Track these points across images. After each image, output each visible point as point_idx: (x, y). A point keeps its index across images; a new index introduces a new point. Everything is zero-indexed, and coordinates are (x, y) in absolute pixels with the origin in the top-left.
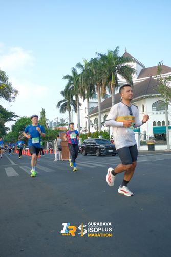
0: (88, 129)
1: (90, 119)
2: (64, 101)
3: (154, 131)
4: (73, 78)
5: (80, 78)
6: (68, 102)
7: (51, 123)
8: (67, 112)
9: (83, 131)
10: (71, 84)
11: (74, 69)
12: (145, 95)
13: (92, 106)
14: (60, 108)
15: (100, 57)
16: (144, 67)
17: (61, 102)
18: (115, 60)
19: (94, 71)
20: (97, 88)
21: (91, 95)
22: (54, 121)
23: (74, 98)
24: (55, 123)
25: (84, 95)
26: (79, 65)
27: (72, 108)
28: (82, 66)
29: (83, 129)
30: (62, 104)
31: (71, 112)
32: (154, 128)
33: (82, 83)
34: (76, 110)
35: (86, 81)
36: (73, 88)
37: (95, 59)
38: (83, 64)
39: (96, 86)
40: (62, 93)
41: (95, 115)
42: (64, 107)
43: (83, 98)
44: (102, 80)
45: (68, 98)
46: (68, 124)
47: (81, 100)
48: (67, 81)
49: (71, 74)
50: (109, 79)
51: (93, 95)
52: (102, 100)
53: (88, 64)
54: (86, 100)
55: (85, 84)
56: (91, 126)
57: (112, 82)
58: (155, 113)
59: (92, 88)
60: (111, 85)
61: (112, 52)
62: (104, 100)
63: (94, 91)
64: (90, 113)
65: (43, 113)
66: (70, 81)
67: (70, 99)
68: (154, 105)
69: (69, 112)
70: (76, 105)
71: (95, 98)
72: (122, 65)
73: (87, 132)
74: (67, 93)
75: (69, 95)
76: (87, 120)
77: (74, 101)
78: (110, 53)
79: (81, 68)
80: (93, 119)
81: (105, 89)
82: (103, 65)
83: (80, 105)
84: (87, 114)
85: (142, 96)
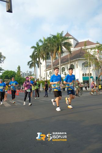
0: (45, 78)
1: (47, 72)
2: (31, 61)
3: (83, 79)
4: (37, 48)
5: (41, 48)
6: (34, 62)
7: (23, 74)
8: (33, 68)
9: (43, 79)
10: (35, 51)
11: (37, 43)
12: (78, 59)
13: (48, 64)
14: (29, 65)
15: (52, 36)
16: (78, 41)
17: (30, 62)
18: (61, 39)
19: (49, 45)
20: (51, 54)
21: (47, 58)
22: (25, 73)
23: (38, 60)
24: (26, 73)
25: (43, 58)
26: (40, 41)
27: (36, 65)
28: (42, 41)
29: (43, 78)
30: (30, 63)
31: (36, 68)
32: (83, 78)
33: (42, 51)
34: (38, 67)
35: (44, 50)
36: (37, 53)
37: (50, 37)
38: (43, 40)
39: (50, 53)
40: (31, 56)
41: (50, 70)
42: (31, 65)
43: (43, 60)
44: (53, 50)
45: (34, 60)
46: (34, 75)
47: (41, 61)
48: (33, 50)
49: (36, 46)
50: (58, 49)
51: (49, 58)
52: (54, 61)
53: (46, 40)
54: (44, 61)
55: (44, 52)
56: (47, 76)
57: (59, 51)
58: (84, 69)
59: (48, 54)
60: (59, 53)
61: (59, 34)
62: (55, 60)
63: (49, 56)
64: (46, 68)
65: (19, 68)
66: (35, 50)
67: (35, 60)
68: (83, 64)
69: (35, 68)
70: (39, 63)
71: (50, 59)
72: (65, 42)
73: (45, 80)
74: (33, 57)
75: (34, 58)
76: (45, 72)
77: (38, 61)
78: (58, 34)
79: (41, 42)
80: (48, 72)
81: (55, 55)
82: (54, 41)
83: (41, 63)
84: (45, 69)
85: (76, 59)
